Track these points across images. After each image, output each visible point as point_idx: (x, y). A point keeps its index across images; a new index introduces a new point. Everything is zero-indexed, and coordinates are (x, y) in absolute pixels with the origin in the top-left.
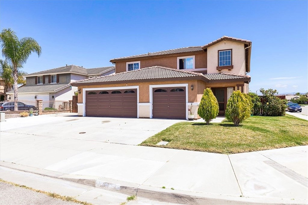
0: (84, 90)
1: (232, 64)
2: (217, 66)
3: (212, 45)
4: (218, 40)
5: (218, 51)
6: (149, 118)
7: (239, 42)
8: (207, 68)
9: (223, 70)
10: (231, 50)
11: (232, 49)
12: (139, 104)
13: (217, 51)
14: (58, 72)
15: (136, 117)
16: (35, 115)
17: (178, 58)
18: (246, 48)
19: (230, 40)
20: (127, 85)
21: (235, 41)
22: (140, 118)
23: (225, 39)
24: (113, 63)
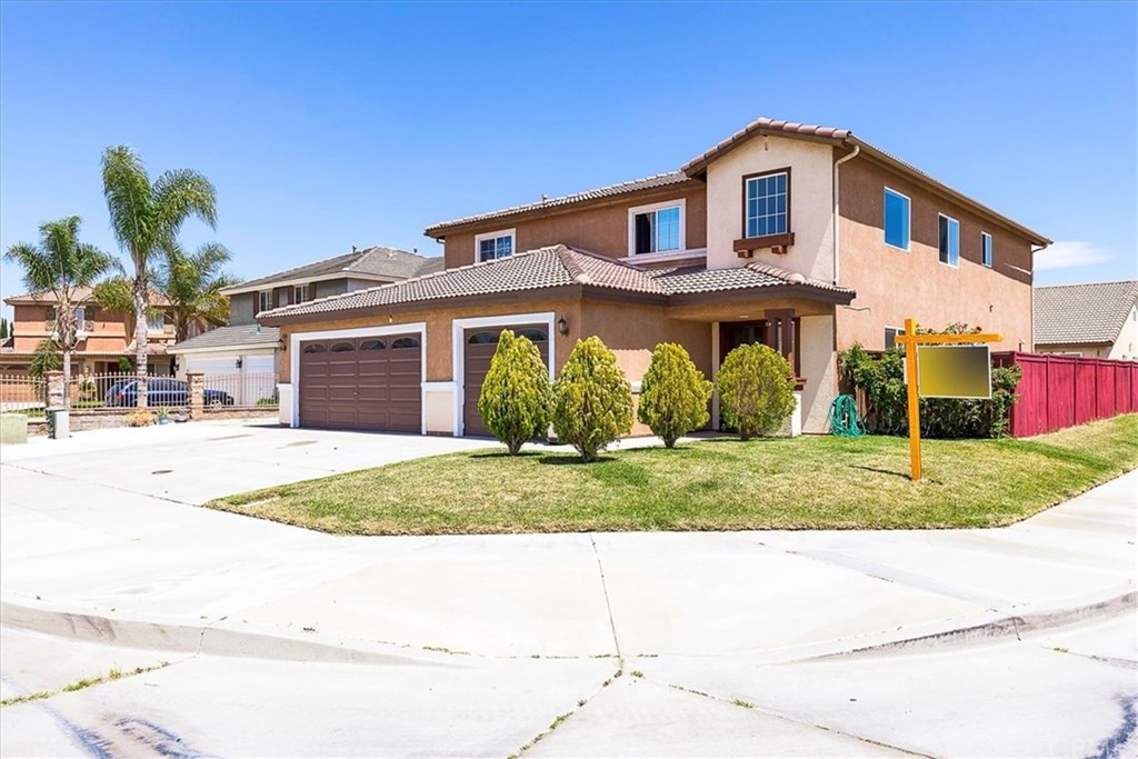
0: (296, 339)
1: (789, 230)
2: (740, 237)
3: (716, 159)
4: (735, 134)
5: (745, 178)
6: (450, 435)
7: (810, 137)
8: (705, 246)
9: (759, 251)
10: (785, 173)
11: (788, 170)
12: (425, 386)
13: (741, 180)
14: (318, 273)
15: (419, 433)
16: (177, 421)
17: (633, 212)
18: (839, 162)
19: (778, 132)
20: (391, 321)
21: (793, 134)
22: (430, 434)
23: (762, 131)
24: (438, 238)
